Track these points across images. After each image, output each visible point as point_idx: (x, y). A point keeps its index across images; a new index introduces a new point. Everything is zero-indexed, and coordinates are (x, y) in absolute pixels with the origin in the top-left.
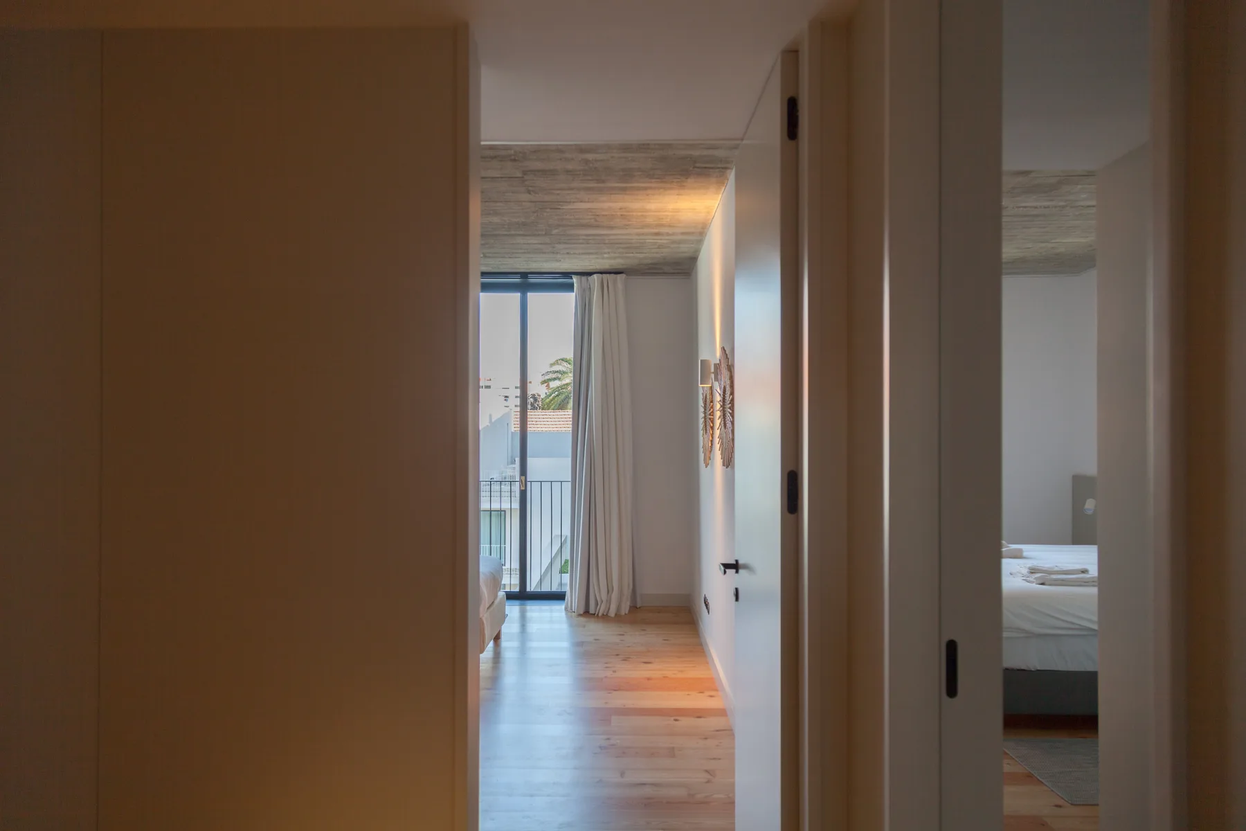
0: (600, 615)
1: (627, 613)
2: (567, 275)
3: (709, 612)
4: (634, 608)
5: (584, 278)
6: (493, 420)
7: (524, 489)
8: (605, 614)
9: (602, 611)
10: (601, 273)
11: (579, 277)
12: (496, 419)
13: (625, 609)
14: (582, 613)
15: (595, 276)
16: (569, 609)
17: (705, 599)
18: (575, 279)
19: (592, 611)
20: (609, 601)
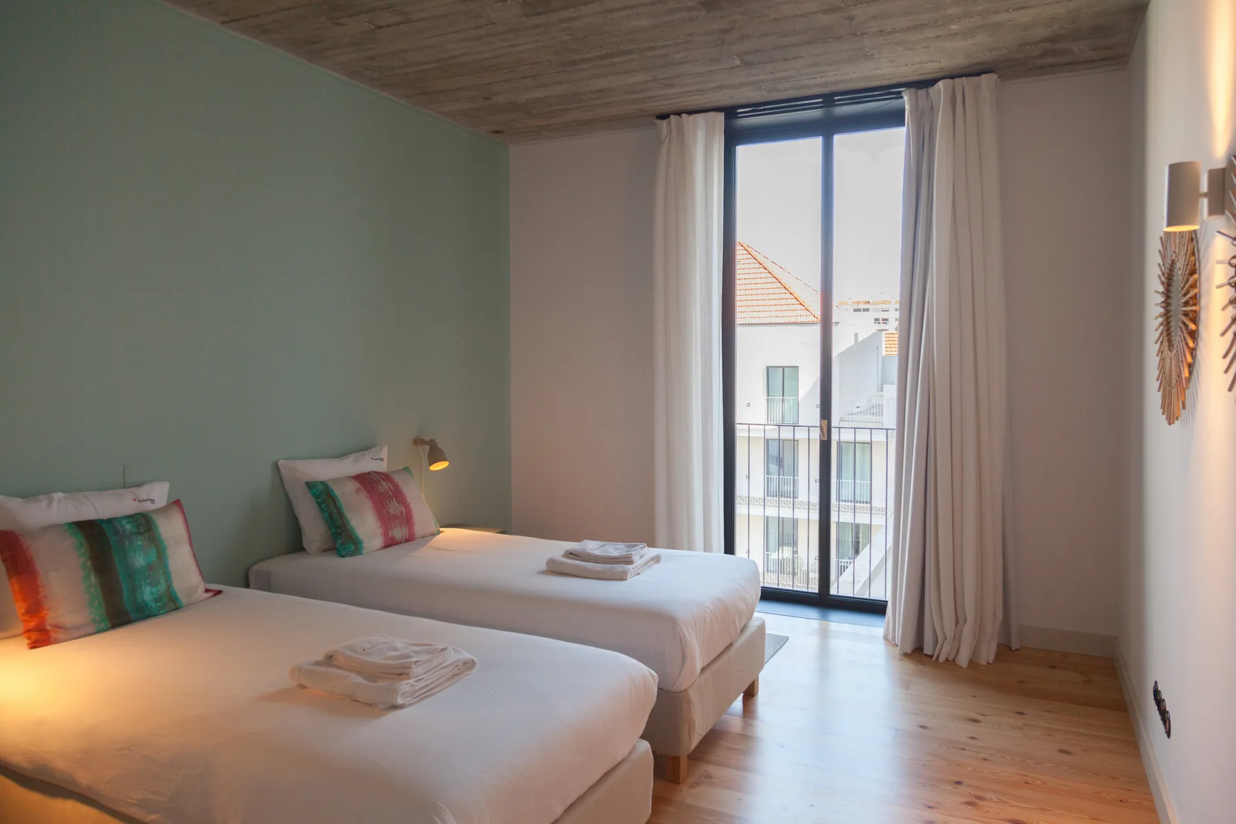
0: (942, 659)
1: (991, 661)
2: (890, 90)
3: (1168, 733)
4: (1005, 651)
5: (922, 93)
6: (859, 341)
7: (826, 439)
8: (951, 659)
9: (945, 653)
10: (952, 77)
11: (913, 90)
12: (862, 339)
13: (988, 654)
14: (909, 651)
15: (941, 84)
16: (890, 637)
17: (1157, 693)
18: (907, 100)
19: (928, 649)
20: (957, 637)
